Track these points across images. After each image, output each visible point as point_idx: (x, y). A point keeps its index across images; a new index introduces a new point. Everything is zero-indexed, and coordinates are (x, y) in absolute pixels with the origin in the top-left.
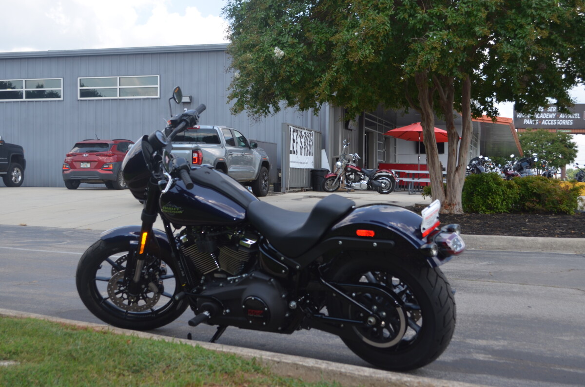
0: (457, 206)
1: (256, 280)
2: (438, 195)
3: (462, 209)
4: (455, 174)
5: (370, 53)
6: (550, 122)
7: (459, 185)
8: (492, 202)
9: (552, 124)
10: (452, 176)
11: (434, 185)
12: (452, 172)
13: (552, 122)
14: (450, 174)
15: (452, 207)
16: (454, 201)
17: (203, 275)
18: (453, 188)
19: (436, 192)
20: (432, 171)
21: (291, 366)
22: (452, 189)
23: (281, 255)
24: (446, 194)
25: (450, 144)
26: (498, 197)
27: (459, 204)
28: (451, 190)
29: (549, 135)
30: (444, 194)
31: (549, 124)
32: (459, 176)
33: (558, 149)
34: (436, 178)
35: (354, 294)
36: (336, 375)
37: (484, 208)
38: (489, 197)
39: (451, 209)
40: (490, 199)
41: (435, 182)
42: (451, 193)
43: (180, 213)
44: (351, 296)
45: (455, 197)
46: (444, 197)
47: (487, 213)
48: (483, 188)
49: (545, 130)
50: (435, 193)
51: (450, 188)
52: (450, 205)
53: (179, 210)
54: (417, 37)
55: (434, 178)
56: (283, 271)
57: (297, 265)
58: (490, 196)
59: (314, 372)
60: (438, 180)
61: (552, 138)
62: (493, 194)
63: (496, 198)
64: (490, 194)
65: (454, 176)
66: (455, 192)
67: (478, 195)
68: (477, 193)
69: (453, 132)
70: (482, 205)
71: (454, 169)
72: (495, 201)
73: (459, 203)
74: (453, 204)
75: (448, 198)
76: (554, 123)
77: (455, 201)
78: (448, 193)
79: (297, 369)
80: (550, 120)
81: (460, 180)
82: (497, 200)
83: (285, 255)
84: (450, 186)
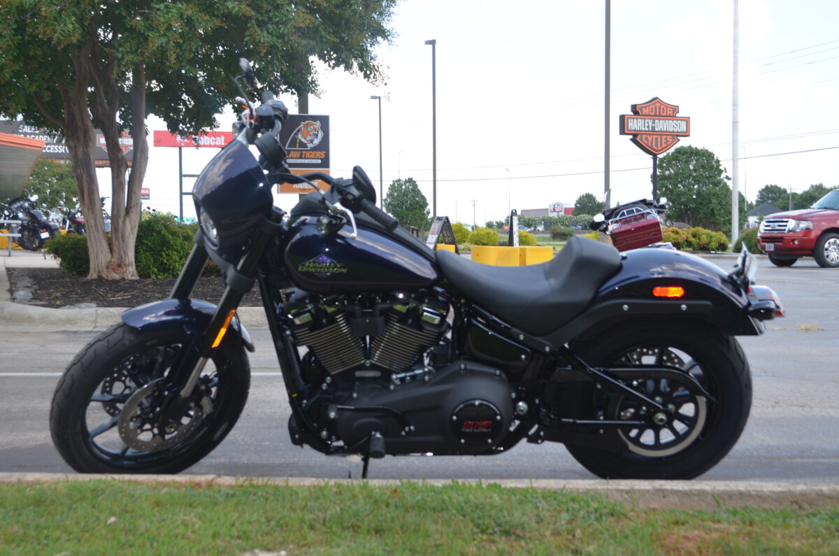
0: (130, 267)
1: (472, 373)
2: (100, 251)
3: (135, 272)
4: (125, 219)
5: (74, 28)
6: (49, 149)
7: (132, 237)
8: (168, 261)
9: (52, 151)
10: (121, 223)
11: (94, 237)
12: (120, 217)
13: (52, 149)
14: (118, 220)
15: (125, 269)
16: (125, 260)
17: (329, 375)
18: (123, 240)
19: (97, 247)
20: (91, 215)
21: (653, 494)
22: (121, 242)
23: (520, 331)
24: (111, 250)
25: (115, 175)
26: (175, 253)
27: (132, 265)
28: (119, 244)
29: (56, 167)
30: (109, 250)
31: (48, 151)
32: (130, 223)
33: (70, 187)
34: (96, 225)
35: (635, 383)
36: (734, 497)
37: (156, 270)
38: (163, 254)
39: (124, 272)
40: (165, 256)
41: (96, 233)
42: (119, 249)
43: (343, 273)
44: (631, 386)
45: (126, 254)
46: (110, 254)
47: (159, 277)
48: (154, 241)
49: (50, 160)
50: (95, 250)
51: (119, 241)
52: (119, 266)
53: (341, 267)
54: (148, 10)
55: (94, 226)
56: (523, 357)
57: (546, 345)
58: (164, 251)
59: (696, 498)
60: (100, 229)
61: (60, 171)
62: (168, 248)
63: (173, 254)
64: (165, 249)
65: (124, 222)
66: (126, 246)
67: (146, 251)
68: (145, 248)
69: (120, 157)
70: (153, 267)
71: (123, 212)
72: (171, 258)
73: (132, 262)
74: (125, 264)
75: (116, 256)
76: (55, 150)
77: (127, 260)
78: (115, 248)
79: (664, 497)
80: (49, 146)
81: (132, 229)
82: (174, 257)
83: (525, 331)
84: (117, 239)
